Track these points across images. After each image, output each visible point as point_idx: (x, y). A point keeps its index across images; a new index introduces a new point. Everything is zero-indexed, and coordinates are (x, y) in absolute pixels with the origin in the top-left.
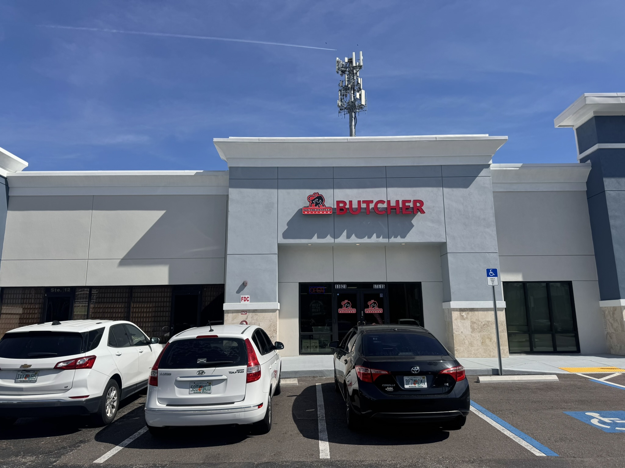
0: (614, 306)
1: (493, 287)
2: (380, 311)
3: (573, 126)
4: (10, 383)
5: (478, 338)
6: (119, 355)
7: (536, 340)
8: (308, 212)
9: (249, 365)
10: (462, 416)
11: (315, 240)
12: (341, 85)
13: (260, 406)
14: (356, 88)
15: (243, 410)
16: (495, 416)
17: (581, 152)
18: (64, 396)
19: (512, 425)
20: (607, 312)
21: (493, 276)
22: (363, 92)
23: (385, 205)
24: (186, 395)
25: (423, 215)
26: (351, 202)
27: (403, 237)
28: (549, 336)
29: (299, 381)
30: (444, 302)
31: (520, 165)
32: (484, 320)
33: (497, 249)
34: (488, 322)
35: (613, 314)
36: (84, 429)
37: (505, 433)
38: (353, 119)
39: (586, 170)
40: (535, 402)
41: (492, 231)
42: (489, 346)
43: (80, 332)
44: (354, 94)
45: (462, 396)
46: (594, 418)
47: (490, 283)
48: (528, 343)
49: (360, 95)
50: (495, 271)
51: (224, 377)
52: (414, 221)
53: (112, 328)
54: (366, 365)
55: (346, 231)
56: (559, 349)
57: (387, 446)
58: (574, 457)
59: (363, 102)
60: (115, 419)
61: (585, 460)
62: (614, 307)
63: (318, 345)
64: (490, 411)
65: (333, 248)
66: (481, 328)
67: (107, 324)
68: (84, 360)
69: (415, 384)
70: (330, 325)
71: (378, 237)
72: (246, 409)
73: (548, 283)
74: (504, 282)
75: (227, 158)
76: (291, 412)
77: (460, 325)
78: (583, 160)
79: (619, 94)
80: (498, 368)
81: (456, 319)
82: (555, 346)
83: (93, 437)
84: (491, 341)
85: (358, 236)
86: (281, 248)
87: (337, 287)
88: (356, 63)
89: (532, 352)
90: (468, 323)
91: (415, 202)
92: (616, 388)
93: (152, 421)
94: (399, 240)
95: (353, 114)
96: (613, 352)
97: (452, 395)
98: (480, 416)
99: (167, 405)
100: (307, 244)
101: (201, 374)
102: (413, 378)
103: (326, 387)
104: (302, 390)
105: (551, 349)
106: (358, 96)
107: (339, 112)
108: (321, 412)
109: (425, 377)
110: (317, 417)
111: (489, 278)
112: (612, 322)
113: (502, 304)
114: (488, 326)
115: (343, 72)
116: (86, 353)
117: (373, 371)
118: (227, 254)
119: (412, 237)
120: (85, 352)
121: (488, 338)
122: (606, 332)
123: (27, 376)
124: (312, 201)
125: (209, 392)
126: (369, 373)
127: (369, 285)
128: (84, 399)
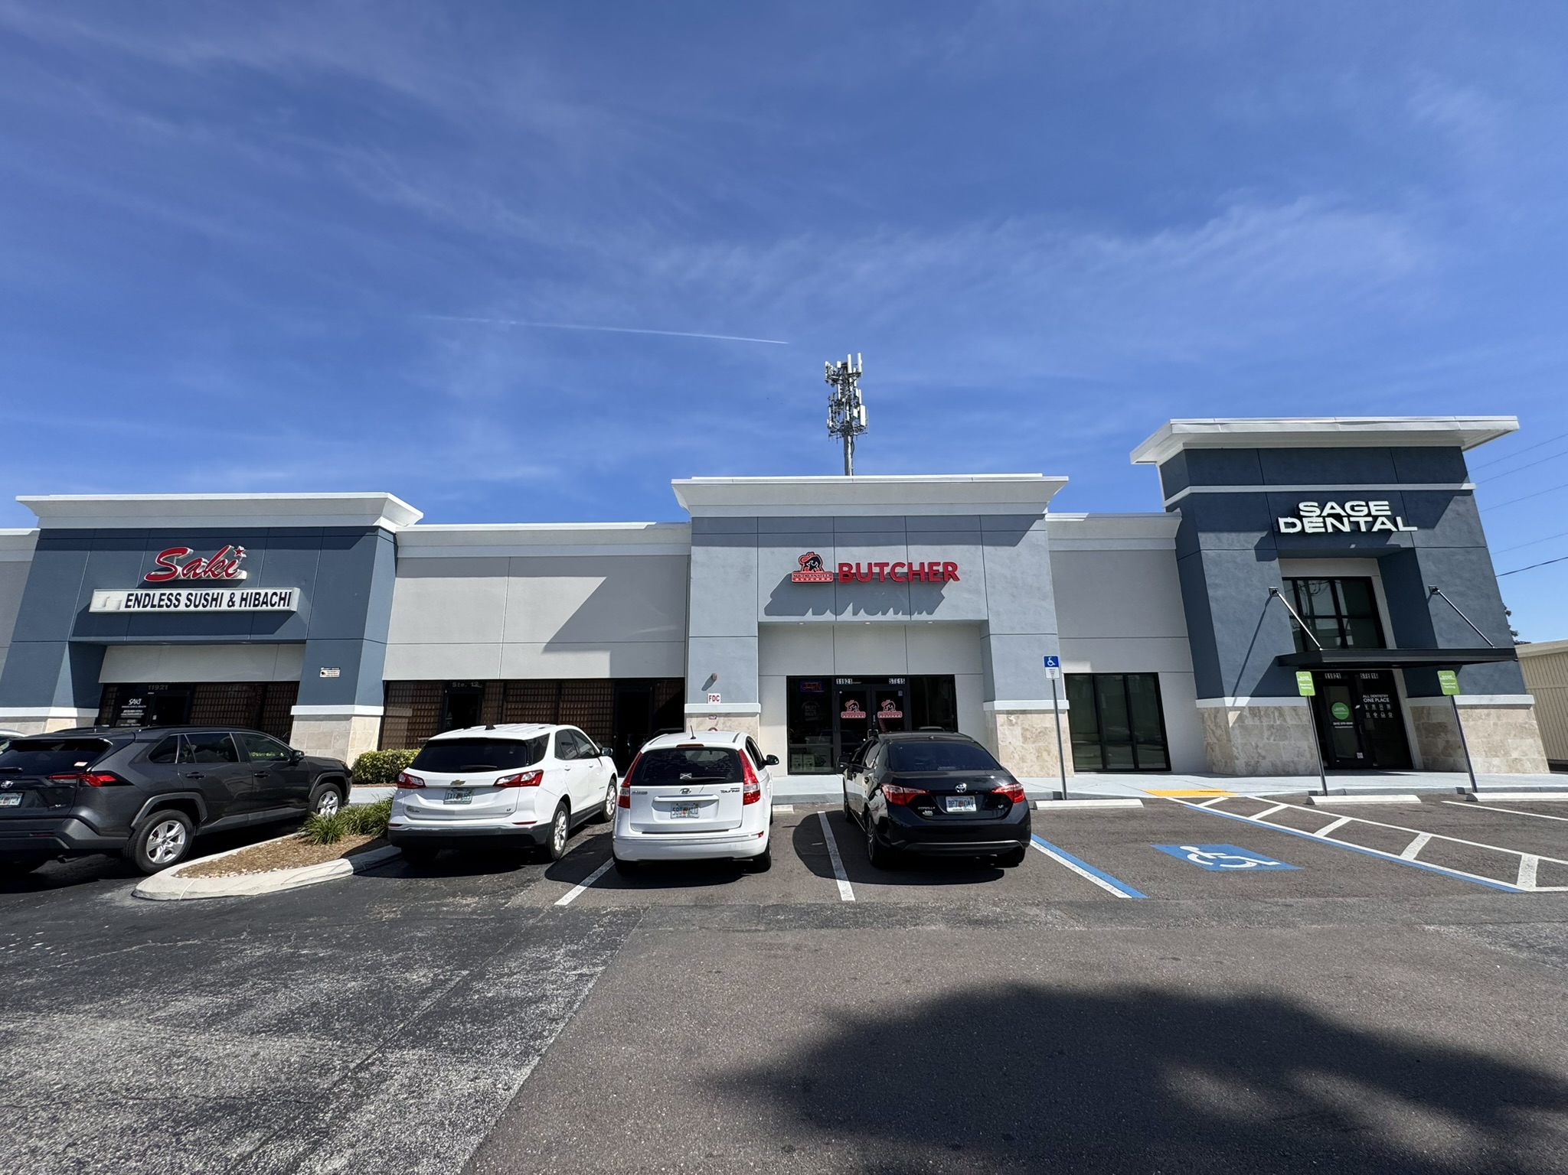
0: (1217, 706)
1: (1053, 681)
2: (899, 715)
3: (1155, 462)
4: (437, 805)
5: (1032, 750)
6: (568, 770)
7: (1110, 755)
8: (800, 579)
9: (745, 783)
10: (1020, 847)
11: (809, 617)
12: (832, 399)
13: (761, 834)
14: (852, 403)
15: (740, 839)
16: (1061, 850)
17: (1167, 498)
18: (507, 822)
19: (1084, 861)
20: (1206, 715)
21: (1053, 666)
22: (863, 408)
23: (905, 570)
24: (667, 819)
25: (956, 582)
26: (858, 565)
27: (930, 613)
28: (1129, 749)
29: (794, 809)
30: (985, 701)
31: (1085, 515)
32: (1040, 726)
33: (1056, 629)
34: (1046, 728)
35: (1215, 717)
36: (527, 866)
37: (1077, 871)
38: (849, 445)
39: (1175, 522)
40: (1113, 834)
41: (1050, 605)
42: (1047, 761)
43: (524, 738)
44: (850, 411)
45: (1020, 823)
46: (1191, 853)
47: (1049, 676)
48: (1100, 760)
49: (859, 412)
50: (1055, 659)
51: (714, 797)
52: (944, 592)
53: (558, 734)
54: (895, 782)
55: (851, 604)
56: (1141, 766)
57: (925, 887)
58: (1167, 899)
59: (863, 422)
60: (564, 854)
61: (1182, 902)
62: (1216, 708)
63: (813, 761)
64: (1054, 844)
65: (833, 628)
66: (1036, 736)
67: (552, 730)
68: (530, 776)
69: (960, 806)
70: (830, 734)
71: (896, 613)
72: (742, 838)
73: (1125, 675)
74: (1066, 675)
75: (689, 506)
76: (793, 846)
77: (1007, 733)
78: (1170, 509)
79: (1217, 420)
80: (1061, 790)
81: (1002, 725)
82: (1136, 763)
83: (543, 874)
84: (1049, 755)
85: (869, 612)
86: (762, 627)
87: (840, 681)
88: (853, 370)
89: (1105, 770)
90: (1018, 731)
91: (946, 565)
92: (1220, 817)
93: (623, 853)
94: (924, 617)
95: (849, 437)
96: (1215, 770)
97: (1007, 821)
98: (1042, 850)
99: (643, 833)
100: (798, 623)
101: (685, 792)
102: (959, 799)
103: (832, 816)
104: (801, 820)
105: (1132, 766)
106: (855, 414)
107: (830, 436)
108: (832, 846)
109: (974, 797)
110: (829, 853)
111: (1047, 668)
112: (1214, 729)
113: (1064, 704)
114: (1045, 734)
115: (835, 381)
116: (533, 766)
117: (906, 790)
118: (689, 637)
119: (942, 613)
120: (530, 765)
121: (1046, 750)
122: (1205, 743)
123: (459, 796)
124: (806, 563)
125: (696, 816)
126: (901, 794)
127: (884, 679)
128: (530, 826)
